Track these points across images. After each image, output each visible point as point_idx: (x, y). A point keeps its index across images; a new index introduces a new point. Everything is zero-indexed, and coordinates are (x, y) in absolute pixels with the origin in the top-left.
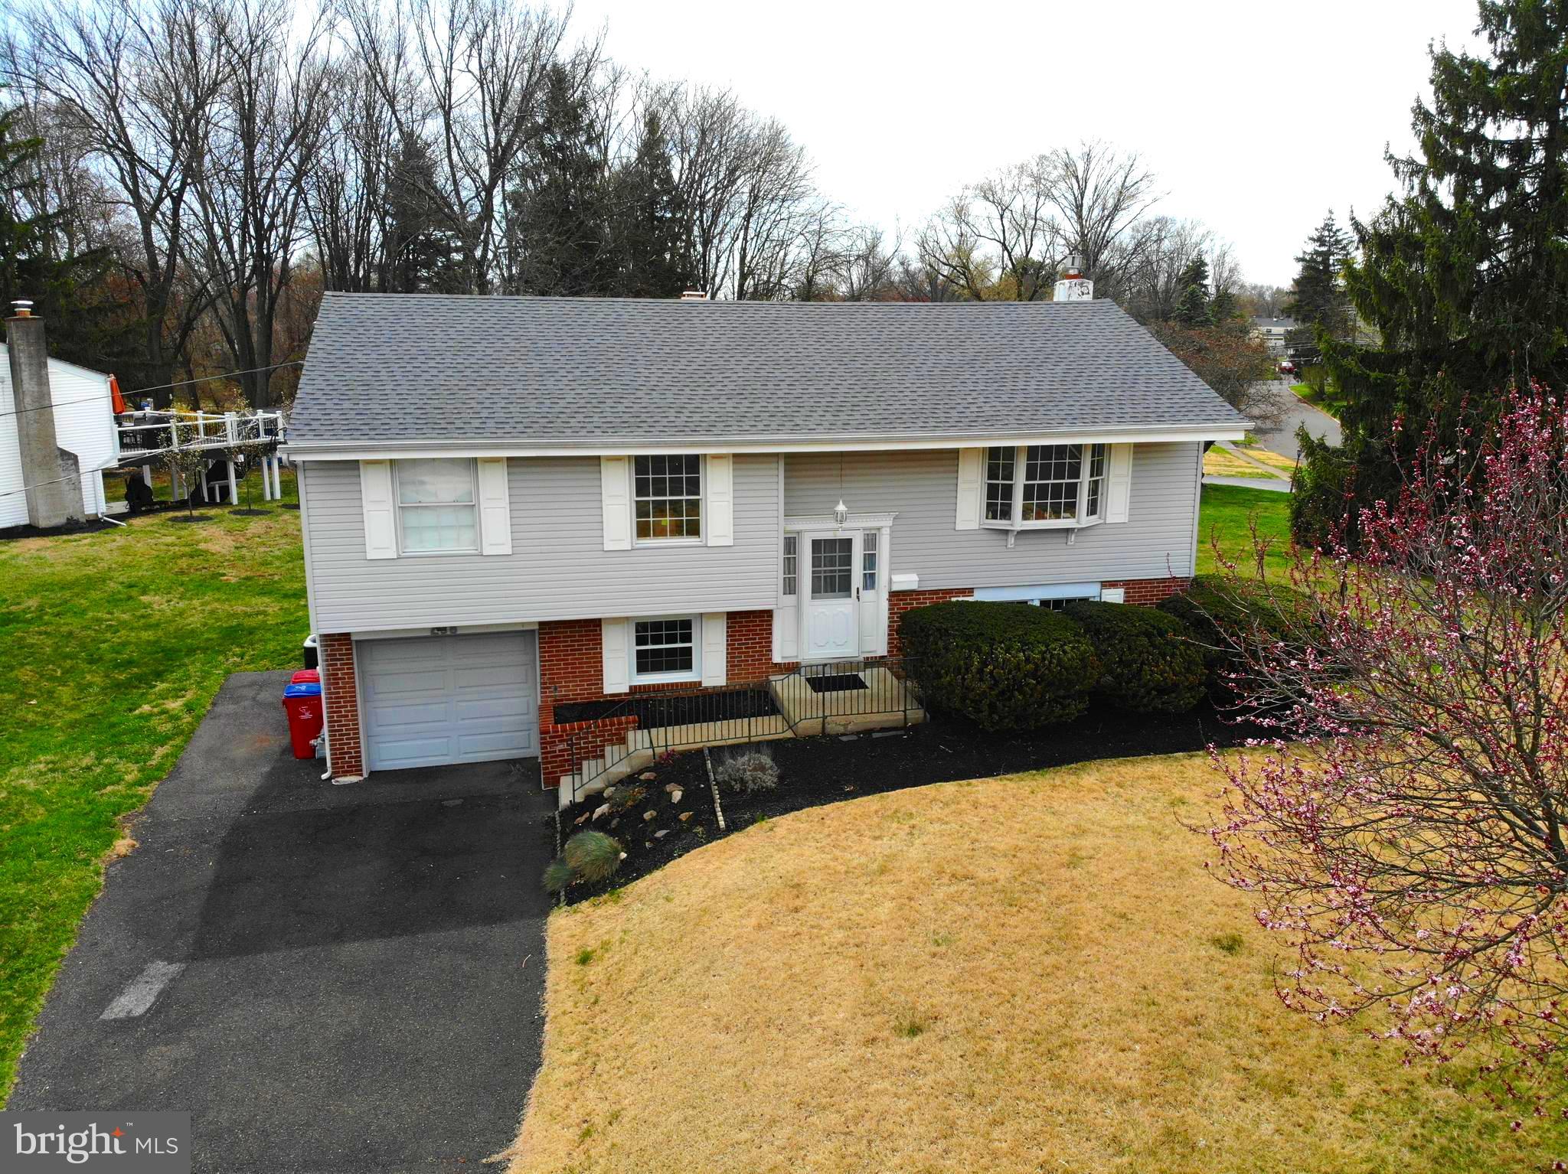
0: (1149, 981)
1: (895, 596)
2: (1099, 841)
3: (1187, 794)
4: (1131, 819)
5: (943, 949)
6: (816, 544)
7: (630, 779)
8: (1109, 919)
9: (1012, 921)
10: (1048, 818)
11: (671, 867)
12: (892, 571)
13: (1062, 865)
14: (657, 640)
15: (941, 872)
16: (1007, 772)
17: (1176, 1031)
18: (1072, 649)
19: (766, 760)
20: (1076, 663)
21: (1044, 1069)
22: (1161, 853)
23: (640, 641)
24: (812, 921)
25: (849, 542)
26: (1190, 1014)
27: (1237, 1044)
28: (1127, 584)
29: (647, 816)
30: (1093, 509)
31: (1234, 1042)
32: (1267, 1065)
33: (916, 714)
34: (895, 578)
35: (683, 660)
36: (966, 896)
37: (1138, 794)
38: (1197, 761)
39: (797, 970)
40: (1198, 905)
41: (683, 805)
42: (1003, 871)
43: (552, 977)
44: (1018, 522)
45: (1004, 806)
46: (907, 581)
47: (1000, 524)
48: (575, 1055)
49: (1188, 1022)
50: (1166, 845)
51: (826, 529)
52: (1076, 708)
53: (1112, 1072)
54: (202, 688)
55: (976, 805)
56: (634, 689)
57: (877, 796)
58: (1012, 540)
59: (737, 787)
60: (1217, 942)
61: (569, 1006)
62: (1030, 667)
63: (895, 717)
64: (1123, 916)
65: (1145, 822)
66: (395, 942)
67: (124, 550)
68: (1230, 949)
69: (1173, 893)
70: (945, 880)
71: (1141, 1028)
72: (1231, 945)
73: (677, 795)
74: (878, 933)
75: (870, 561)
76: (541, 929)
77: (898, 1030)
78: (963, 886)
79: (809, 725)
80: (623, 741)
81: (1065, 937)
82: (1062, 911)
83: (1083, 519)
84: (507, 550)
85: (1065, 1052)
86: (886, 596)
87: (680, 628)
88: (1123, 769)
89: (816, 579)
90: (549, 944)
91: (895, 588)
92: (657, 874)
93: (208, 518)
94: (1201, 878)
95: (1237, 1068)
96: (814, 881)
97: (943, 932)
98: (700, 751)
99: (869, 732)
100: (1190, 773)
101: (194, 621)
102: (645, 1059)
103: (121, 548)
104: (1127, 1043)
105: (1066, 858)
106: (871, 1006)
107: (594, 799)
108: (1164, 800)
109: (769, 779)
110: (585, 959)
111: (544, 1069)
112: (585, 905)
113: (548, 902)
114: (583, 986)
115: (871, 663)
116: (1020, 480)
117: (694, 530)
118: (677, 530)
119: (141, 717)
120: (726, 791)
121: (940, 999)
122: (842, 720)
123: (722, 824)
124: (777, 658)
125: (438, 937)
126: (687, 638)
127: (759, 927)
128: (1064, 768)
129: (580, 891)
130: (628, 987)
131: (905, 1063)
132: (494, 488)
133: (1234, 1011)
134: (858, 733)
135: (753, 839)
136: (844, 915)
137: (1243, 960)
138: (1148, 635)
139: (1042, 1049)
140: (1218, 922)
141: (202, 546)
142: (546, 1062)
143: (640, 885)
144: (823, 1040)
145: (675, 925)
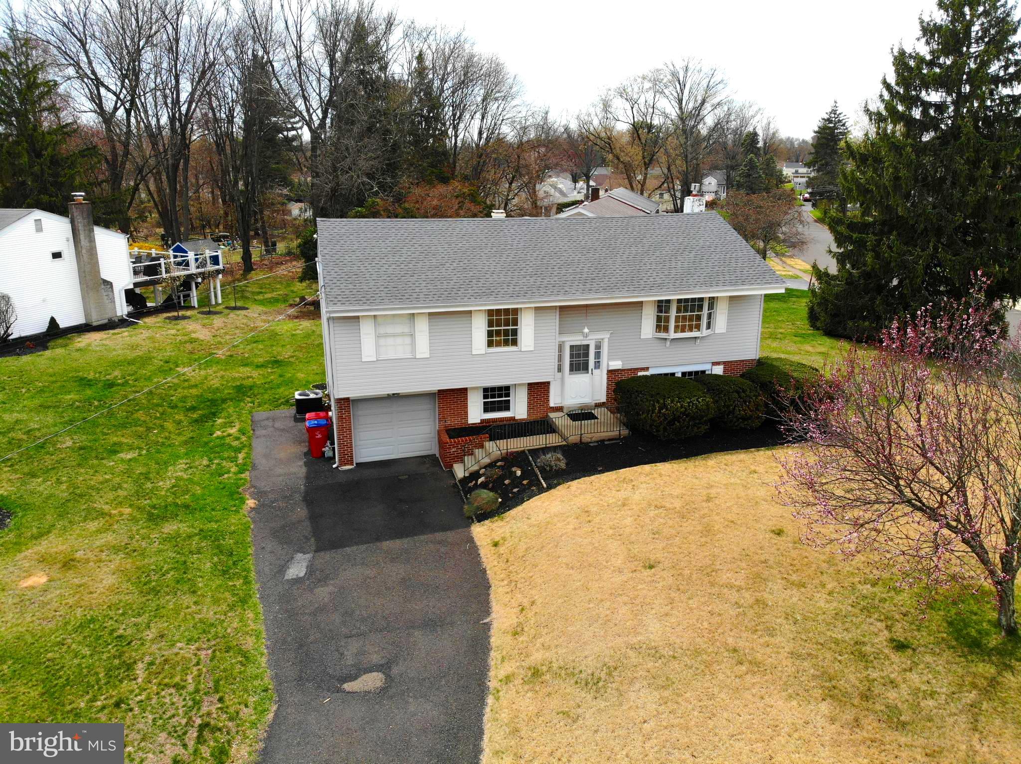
0: (745, 547)
1: (610, 372)
2: (719, 490)
3: (757, 468)
4: (732, 480)
5: (657, 536)
6: (572, 347)
7: (491, 465)
8: (726, 523)
9: (685, 525)
10: (694, 480)
11: (525, 505)
12: (609, 359)
13: (703, 501)
14: (493, 396)
15: (650, 505)
16: (672, 459)
17: (757, 565)
18: (702, 400)
19: (560, 456)
20: (704, 407)
21: (707, 579)
22: (747, 495)
23: (485, 397)
24: (598, 526)
25: (588, 346)
26: (763, 559)
27: (783, 570)
28: (724, 363)
29: (507, 482)
30: (709, 327)
31: (781, 569)
32: (794, 577)
33: (625, 432)
34: (611, 363)
35: (506, 406)
36: (663, 515)
37: (735, 468)
38: (762, 453)
39: (596, 545)
40: (764, 517)
41: (523, 477)
42: (678, 504)
43: (482, 552)
44: (672, 335)
45: (674, 476)
46: (616, 365)
47: (663, 335)
48: (506, 582)
49: (762, 562)
50: (750, 492)
51: (577, 340)
52: (704, 428)
53: (733, 580)
54: (242, 421)
55: (661, 475)
56: (483, 421)
57: (614, 472)
58: (668, 343)
59: (548, 469)
60: (773, 531)
61: (496, 563)
62: (683, 410)
63: (615, 433)
64: (732, 522)
65: (739, 482)
66: (405, 540)
67: (152, 339)
68: (779, 534)
69: (753, 512)
70: (653, 508)
71: (744, 565)
72: (779, 533)
73: (519, 473)
74: (628, 530)
75: (598, 355)
76: (469, 532)
77: (645, 567)
78: (661, 510)
79: (574, 439)
80: (482, 446)
81: (708, 531)
82: (706, 520)
83: (704, 332)
84: (427, 355)
85: (714, 574)
86: (605, 372)
87: (505, 391)
88: (727, 457)
89: (571, 365)
90: (476, 539)
91: (610, 368)
92: (520, 508)
93: (189, 318)
94: (764, 506)
95: (783, 578)
96: (594, 509)
97: (655, 530)
98: (523, 452)
99: (603, 441)
100: (758, 459)
101: (216, 383)
102: (540, 581)
103: (149, 338)
104: (738, 570)
105: (705, 498)
106: (633, 558)
107: (475, 475)
108: (747, 471)
109: (563, 465)
110: (496, 545)
111: (493, 588)
112: (486, 522)
113: (469, 521)
114: (500, 556)
115: (598, 405)
116: (673, 313)
117: (515, 342)
118: (506, 343)
119: (218, 438)
120: (542, 470)
121: (659, 556)
122: (590, 436)
123: (545, 485)
124: (552, 404)
125: (422, 537)
126: (508, 395)
127: (575, 529)
128: (699, 457)
129: (483, 516)
130: (521, 555)
131: (649, 578)
132: (422, 327)
133: (781, 558)
134: (597, 442)
135: (561, 491)
136: (611, 523)
137: (784, 538)
138: (738, 392)
139: (705, 572)
140: (773, 524)
141: (193, 335)
142: (493, 585)
143: (513, 512)
144: (614, 571)
145: (536, 529)
